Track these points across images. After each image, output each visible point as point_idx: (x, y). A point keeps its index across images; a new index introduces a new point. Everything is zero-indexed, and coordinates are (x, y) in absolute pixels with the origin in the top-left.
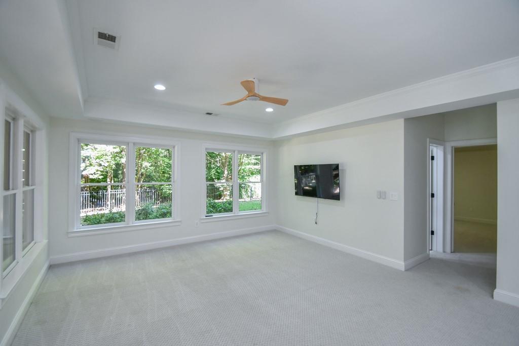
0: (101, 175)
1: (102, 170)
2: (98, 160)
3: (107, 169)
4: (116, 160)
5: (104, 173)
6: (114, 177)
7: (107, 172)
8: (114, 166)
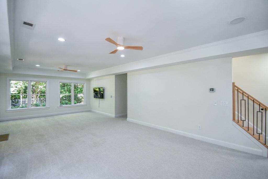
0: (17, 92)
1: (18, 89)
2: (15, 85)
3: (20, 89)
4: (25, 85)
5: (18, 91)
6: (24, 93)
7: (20, 90)
8: (24, 88)
